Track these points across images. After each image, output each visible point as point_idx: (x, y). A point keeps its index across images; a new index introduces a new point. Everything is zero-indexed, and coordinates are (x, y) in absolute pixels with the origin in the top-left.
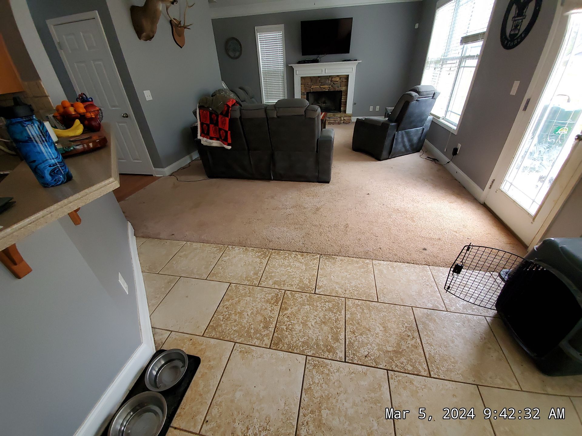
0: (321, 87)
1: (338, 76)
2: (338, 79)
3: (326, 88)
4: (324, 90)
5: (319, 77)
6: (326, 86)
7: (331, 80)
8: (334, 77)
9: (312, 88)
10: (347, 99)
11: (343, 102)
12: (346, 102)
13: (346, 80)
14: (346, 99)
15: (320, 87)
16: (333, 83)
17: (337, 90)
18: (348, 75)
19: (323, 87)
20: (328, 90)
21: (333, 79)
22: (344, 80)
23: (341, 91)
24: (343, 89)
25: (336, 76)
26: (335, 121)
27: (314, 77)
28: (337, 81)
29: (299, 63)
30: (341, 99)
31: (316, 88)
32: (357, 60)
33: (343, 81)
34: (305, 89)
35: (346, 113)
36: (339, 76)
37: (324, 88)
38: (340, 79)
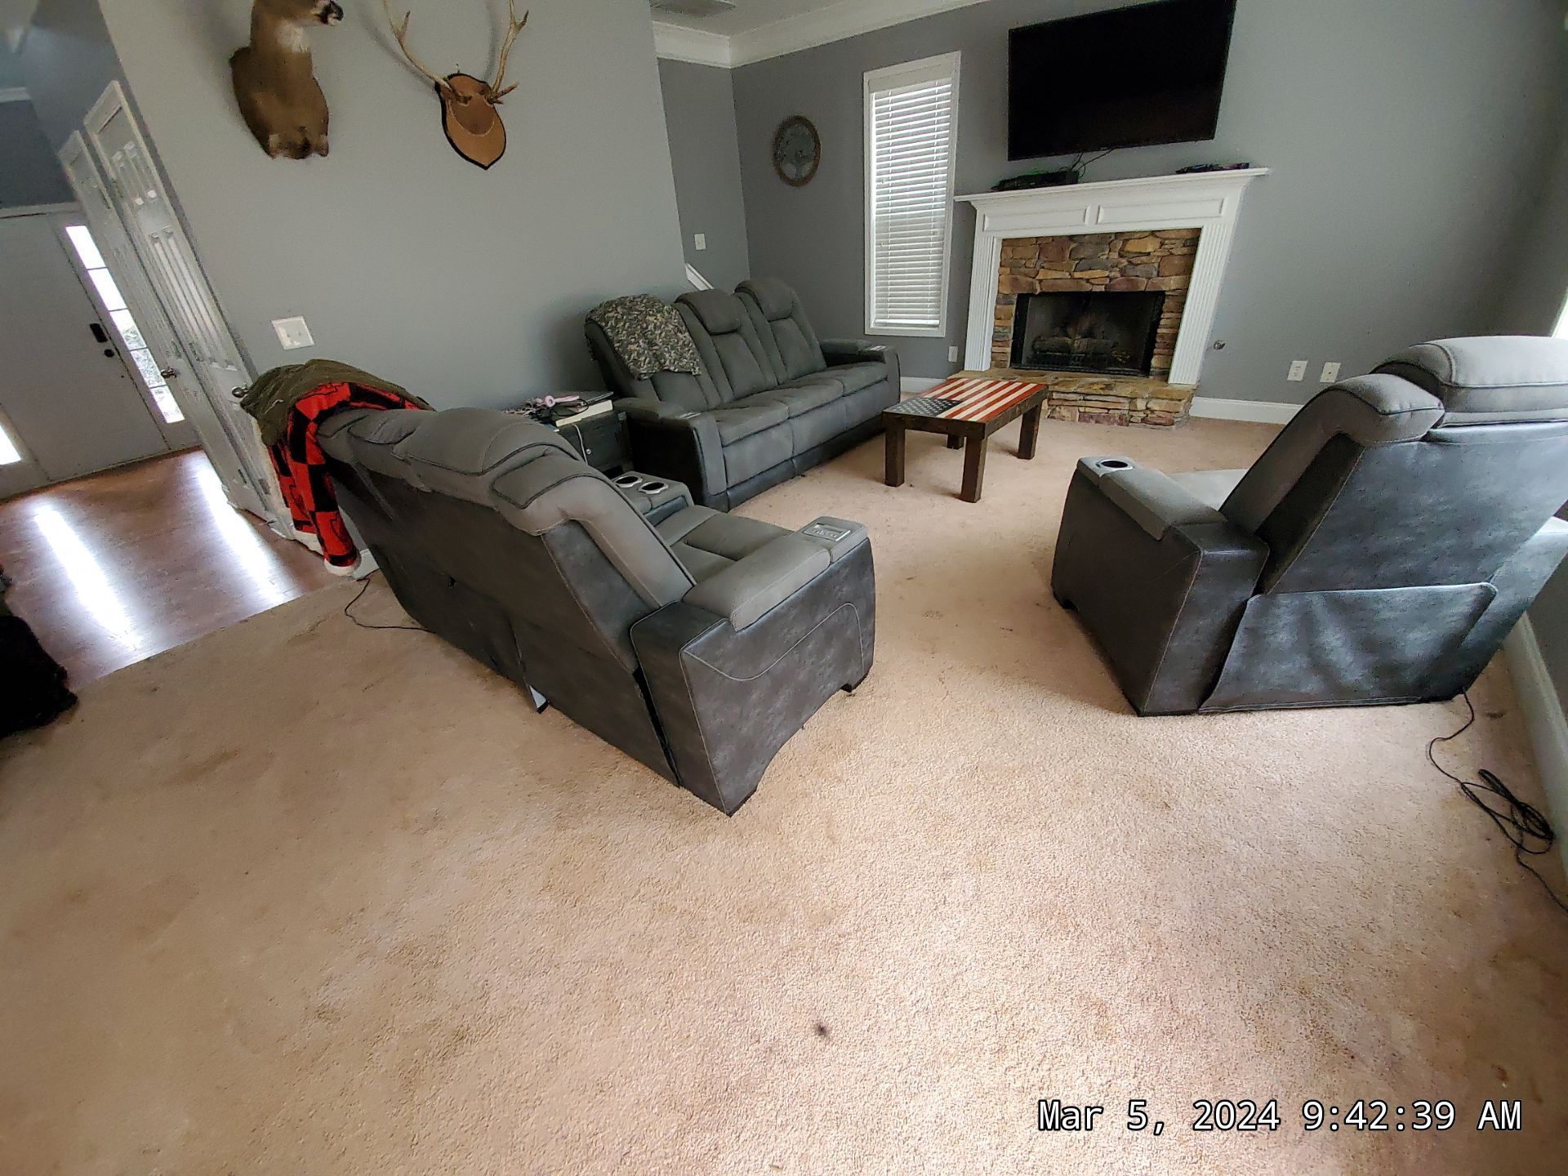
0: (1077, 275)
1: (1153, 233)
2: (1151, 246)
3: (1097, 279)
4: (1088, 287)
5: (1071, 238)
6: (1097, 273)
7: (1122, 250)
8: (1138, 235)
9: (1041, 281)
10: (1178, 327)
11: (1162, 336)
12: (1175, 337)
13: (1185, 250)
14: (1176, 327)
15: (1073, 278)
16: (1130, 262)
17: (1142, 289)
18: (1199, 230)
19: (1086, 275)
20: (1103, 289)
21: (1131, 247)
22: (1179, 250)
23: (1161, 295)
24: (1171, 283)
25: (1147, 234)
26: (1109, 410)
27: (1053, 238)
28: (1149, 254)
29: (1003, 186)
30: (1156, 325)
31: (1057, 278)
32: (1247, 166)
33: (1172, 254)
34: (1015, 282)
35: (1167, 380)
36: (1157, 234)
37: (1088, 281)
38: (1162, 244)
